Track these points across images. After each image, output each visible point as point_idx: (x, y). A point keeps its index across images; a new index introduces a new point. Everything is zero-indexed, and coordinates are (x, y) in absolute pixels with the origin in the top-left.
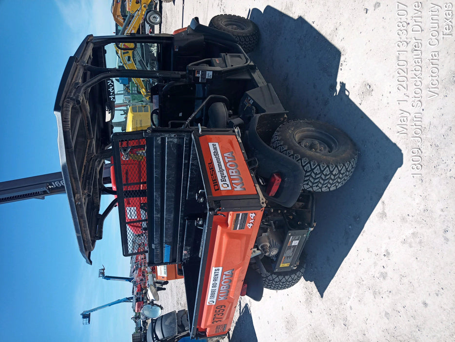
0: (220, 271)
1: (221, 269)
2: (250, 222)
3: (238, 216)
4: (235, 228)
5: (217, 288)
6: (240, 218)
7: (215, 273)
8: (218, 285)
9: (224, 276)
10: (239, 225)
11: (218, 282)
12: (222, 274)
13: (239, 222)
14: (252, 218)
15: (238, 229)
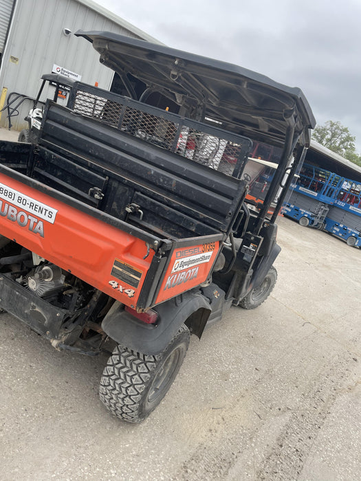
0: (46, 218)
1: (52, 221)
2: (121, 287)
3: (138, 275)
4: (117, 263)
5: (15, 202)
6: (132, 275)
7: (46, 210)
8: (20, 205)
9: (36, 221)
10: (121, 270)
11: (27, 208)
12: (39, 219)
13: (125, 272)
14: (126, 291)
15: (114, 266)
